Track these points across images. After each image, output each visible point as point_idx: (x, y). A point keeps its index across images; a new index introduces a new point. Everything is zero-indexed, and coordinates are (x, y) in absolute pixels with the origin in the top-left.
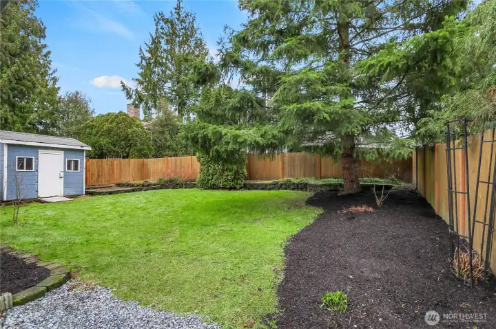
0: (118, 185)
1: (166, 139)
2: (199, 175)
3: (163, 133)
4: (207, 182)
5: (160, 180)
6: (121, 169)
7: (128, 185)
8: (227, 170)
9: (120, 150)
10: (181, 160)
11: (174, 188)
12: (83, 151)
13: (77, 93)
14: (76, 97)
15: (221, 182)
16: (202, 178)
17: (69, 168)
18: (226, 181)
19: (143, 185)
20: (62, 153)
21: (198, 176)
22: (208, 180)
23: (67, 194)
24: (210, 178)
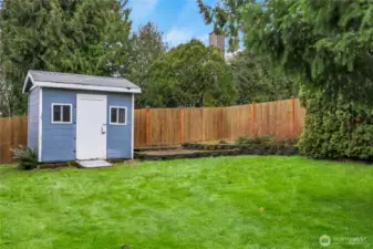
0: (186, 146)
1: (256, 76)
2: (304, 131)
3: (251, 66)
4: (320, 146)
5: (241, 139)
6: (189, 123)
7: (197, 147)
8: (362, 120)
9: (190, 96)
10: (275, 107)
11: (262, 154)
12: (129, 94)
13: (149, 25)
14: (148, 30)
15: (350, 147)
16: (310, 136)
17: (114, 120)
18: (359, 145)
19: (216, 147)
20: (104, 98)
21: (303, 135)
22: (322, 141)
23: (110, 156)
24: (326, 136)
